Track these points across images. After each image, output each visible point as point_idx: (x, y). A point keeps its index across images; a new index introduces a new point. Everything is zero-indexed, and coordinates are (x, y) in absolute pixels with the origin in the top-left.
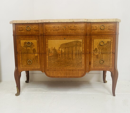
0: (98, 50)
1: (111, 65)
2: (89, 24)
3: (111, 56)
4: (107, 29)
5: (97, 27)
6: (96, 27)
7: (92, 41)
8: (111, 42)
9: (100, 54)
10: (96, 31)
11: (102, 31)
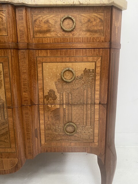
0: (58, 95)
1: (96, 138)
2: (24, 11)
3: (97, 113)
4: (84, 29)
5: (50, 21)
6: (47, 22)
7: (40, 69)
8: (94, 71)
9: (65, 107)
10: (48, 35)
11: (66, 35)
